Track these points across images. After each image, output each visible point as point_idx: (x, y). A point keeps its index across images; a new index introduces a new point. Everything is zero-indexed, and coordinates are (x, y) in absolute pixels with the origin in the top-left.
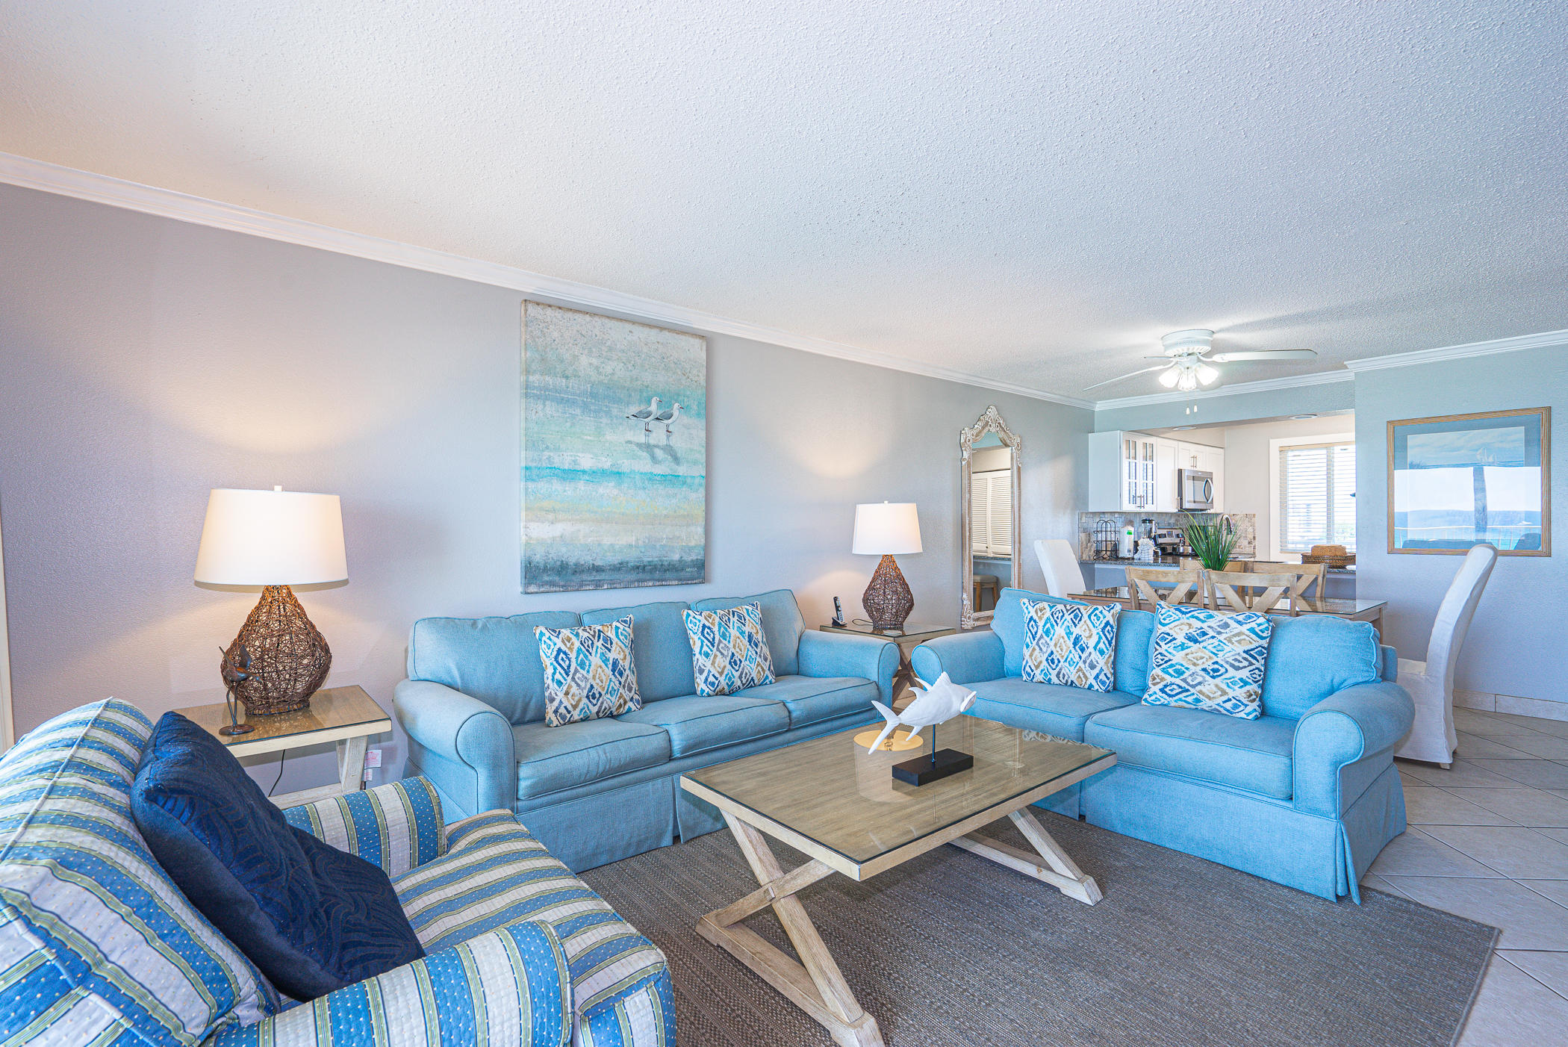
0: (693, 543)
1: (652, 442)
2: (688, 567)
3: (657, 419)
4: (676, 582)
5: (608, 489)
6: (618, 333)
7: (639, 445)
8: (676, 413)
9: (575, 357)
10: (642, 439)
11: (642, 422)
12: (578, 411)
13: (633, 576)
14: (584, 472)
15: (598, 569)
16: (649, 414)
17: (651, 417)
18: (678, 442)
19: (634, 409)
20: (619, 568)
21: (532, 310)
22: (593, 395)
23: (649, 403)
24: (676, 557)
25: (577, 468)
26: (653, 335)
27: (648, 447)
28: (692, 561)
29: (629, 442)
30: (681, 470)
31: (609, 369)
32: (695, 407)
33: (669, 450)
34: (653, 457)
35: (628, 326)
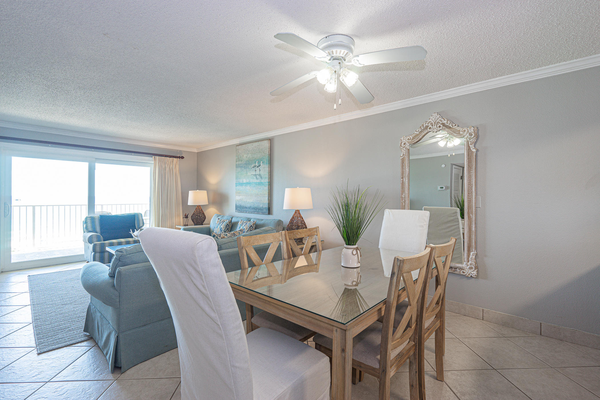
0: (265, 202)
1: (256, 174)
2: (264, 209)
3: (257, 167)
4: (261, 213)
5: (248, 187)
6: (250, 146)
7: (254, 175)
8: (261, 164)
9: (243, 155)
10: (254, 173)
11: (254, 169)
12: (243, 169)
13: (252, 210)
14: (244, 183)
15: (246, 208)
16: (256, 166)
17: (256, 167)
18: (262, 173)
19: (253, 166)
20: (250, 208)
21: (237, 147)
22: (246, 164)
23: (256, 163)
24: (261, 206)
25: (243, 182)
26: (257, 144)
27: (256, 175)
28: (265, 207)
29: (252, 174)
30: (263, 181)
31: (248, 156)
32: (265, 161)
33: (260, 175)
34: (256, 178)
35: (252, 144)
